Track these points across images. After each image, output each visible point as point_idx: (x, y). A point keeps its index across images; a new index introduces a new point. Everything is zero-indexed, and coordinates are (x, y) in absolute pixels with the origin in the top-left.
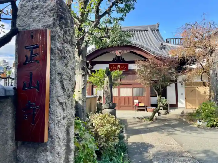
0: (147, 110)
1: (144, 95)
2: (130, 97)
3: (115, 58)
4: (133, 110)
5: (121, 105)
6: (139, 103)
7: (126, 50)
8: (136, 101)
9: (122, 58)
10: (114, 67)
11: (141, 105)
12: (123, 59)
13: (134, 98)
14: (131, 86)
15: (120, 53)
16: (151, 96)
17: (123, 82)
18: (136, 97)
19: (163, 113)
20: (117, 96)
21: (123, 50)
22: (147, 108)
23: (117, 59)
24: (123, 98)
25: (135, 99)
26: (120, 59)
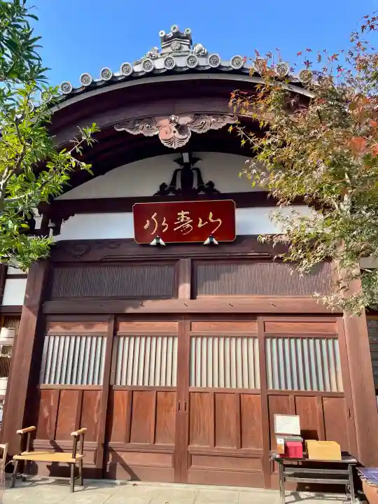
0: (359, 493)
1: (336, 384)
2: (250, 393)
3: (168, 181)
4: (268, 485)
5: (194, 446)
6: (307, 434)
7: (216, 115)
8: (287, 425)
9: (206, 180)
10: (160, 223)
11: (323, 450)
12: (211, 184)
13: (273, 403)
14: (254, 327)
17: (208, 301)
18: (286, 394)
20: (175, 384)
22: (361, 473)
23: (179, 186)
24: (208, 399)
25: (284, 412)
26: (195, 186)
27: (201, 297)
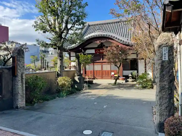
0: (119, 79)
2: (109, 70)
5: (103, 76)
7: (104, 40)
8: (113, 73)
10: (98, 51)
11: (115, 75)
12: (104, 45)
13: (111, 71)
15: (100, 42)
16: (123, 70)
18: (113, 70)
19: (130, 81)
20: (101, 70)
21: (101, 40)
23: (100, 45)
24: (105, 71)
26: (102, 45)
27: (104, 60)
